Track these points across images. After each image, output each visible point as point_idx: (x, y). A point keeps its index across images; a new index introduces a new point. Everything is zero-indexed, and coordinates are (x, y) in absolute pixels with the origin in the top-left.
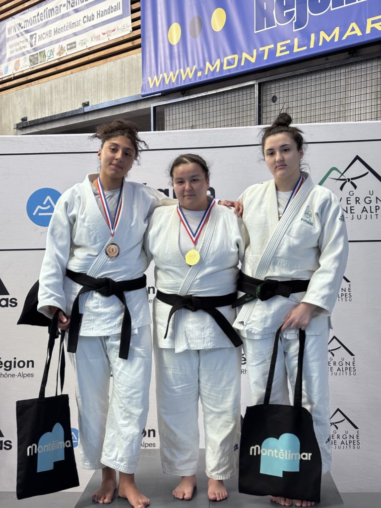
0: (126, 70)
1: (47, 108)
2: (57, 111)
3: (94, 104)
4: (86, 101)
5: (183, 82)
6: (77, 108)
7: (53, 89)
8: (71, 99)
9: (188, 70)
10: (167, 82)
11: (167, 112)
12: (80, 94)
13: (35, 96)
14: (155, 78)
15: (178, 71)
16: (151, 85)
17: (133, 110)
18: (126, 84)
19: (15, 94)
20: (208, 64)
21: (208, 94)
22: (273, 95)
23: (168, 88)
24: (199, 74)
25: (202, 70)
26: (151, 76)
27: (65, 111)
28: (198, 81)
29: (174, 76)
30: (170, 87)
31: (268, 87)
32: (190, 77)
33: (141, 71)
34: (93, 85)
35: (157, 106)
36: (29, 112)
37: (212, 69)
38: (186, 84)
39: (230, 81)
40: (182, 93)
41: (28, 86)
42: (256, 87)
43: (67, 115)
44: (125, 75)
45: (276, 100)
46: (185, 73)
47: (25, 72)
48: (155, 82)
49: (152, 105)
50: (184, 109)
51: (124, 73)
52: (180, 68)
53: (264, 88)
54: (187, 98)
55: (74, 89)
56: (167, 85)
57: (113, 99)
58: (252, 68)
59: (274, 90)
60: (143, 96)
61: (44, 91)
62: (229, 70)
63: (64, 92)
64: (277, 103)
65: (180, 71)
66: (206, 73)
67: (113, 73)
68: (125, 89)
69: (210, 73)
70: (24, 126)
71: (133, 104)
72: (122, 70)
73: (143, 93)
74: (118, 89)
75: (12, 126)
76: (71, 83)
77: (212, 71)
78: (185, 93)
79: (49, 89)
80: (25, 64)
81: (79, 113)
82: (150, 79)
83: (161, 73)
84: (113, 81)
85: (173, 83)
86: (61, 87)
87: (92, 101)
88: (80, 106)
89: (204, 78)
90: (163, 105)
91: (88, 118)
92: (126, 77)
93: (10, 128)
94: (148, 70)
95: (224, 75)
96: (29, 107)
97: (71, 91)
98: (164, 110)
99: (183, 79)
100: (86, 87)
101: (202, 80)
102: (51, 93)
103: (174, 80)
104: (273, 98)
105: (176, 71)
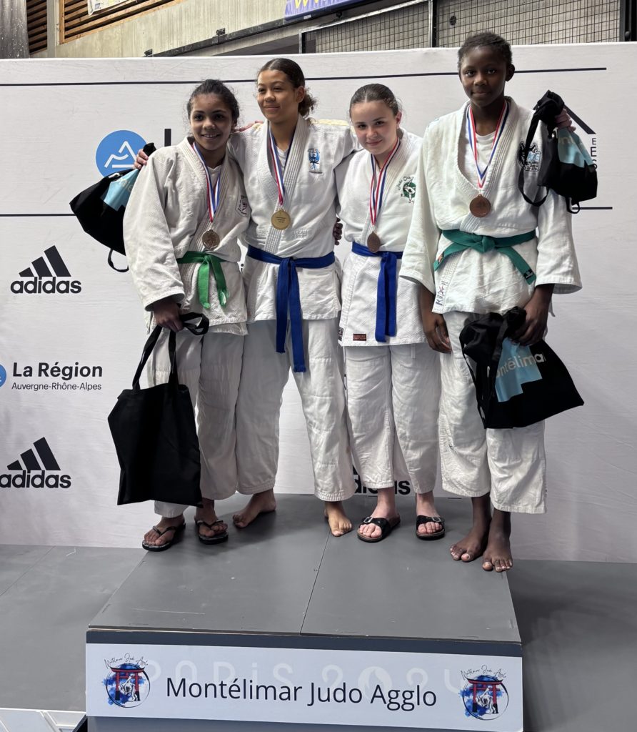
1: (175, 37)
2: (187, 41)
3: (231, 31)
4: (222, 27)
6: (211, 37)
7: (182, 14)
8: (204, 25)
11: (319, 39)
12: (214, 19)
13: (161, 24)
16: (298, 5)
18: (270, 5)
19: (139, 21)
21: (369, 15)
22: (451, 15)
23: (318, 8)
27: (197, 41)
30: (320, 6)
31: (446, 5)
34: (230, 7)
35: (307, 33)
36: (155, 43)
40: (338, 15)
42: (431, 5)
43: (198, 47)
45: (456, 22)
49: (300, 32)
53: (441, 6)
54: (343, 22)
55: (208, 14)
56: (316, 4)
57: (254, 25)
59: (453, 8)
60: (287, 19)
61: (172, 16)
63: (195, 17)
64: (456, 25)
68: (268, 11)
71: (278, 32)
73: (288, 16)
74: (260, 12)
78: (342, 15)
79: (177, 13)
81: (213, 43)
86: (193, 10)
87: (228, 28)
88: (214, 34)
90: (314, 31)
91: (224, 49)
96: (155, 36)
97: (204, 15)
98: (315, 38)
100: (222, 10)
102: (181, 19)
104: (452, 18)
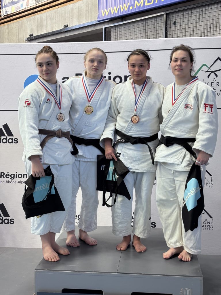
0: (89, 6)
1: (44, 28)
2: (50, 30)
3: (71, 26)
4: (66, 24)
5: (121, 13)
6: (61, 29)
7: (48, 17)
8: (58, 23)
9: (125, 5)
10: (112, 13)
11: (112, 30)
12: (63, 20)
13: (37, 22)
14: (106, 10)
15: (119, 6)
16: (103, 15)
17: (93, 30)
18: (89, 14)
19: (26, 20)
20: (136, 2)
21: (136, 20)
22: (174, 21)
23: (113, 16)
24: (131, 8)
25: (133, 6)
26: (103, 9)
27: (54, 31)
28: (130, 12)
29: (117, 9)
30: (114, 16)
31: (172, 16)
32: (126, 10)
33: (97, 7)
34: (70, 14)
35: (107, 27)
36: (34, 31)
37: (138, 5)
38: (123, 14)
39: (149, 12)
40: (121, 20)
41: (34, 15)
42: (165, 16)
43: (55, 33)
44: (88, 9)
45: (176, 24)
46: (123, 7)
47: (32, 7)
48: (105, 13)
49: (104, 27)
50: (122, 29)
51: (88, 7)
52: (120, 4)
53: (169, 16)
54: (124, 22)
55: (60, 17)
56: (112, 14)
57: (82, 23)
58: (162, 4)
59: (175, 17)
60: (98, 21)
61: (43, 19)
62: (149, 6)
63: (54, 19)
64: (176, 25)
65: (120, 6)
66: (135, 8)
67: (82, 8)
68: (88, 17)
69: (137, 7)
70: (31, 39)
71: (93, 26)
72: (87, 6)
73: (99, 20)
74: (85, 17)
75: (25, 39)
76: (58, 13)
77: (138, 6)
78: (123, 19)
79: (46, 17)
80: (32, 2)
81: (62, 31)
82: (102, 11)
83: (109, 8)
84: (82, 12)
85: (116, 14)
86: (52, 16)
87: (70, 24)
88: (63, 27)
89: (134, 11)
90: (110, 27)
91: (67, 34)
92: (89, 10)
93: (23, 40)
94: (101, 6)
95: (146, 8)
96: (34, 28)
97: (58, 18)
98: (111, 30)
99: (122, 11)
100: (66, 16)
101: (133, 12)
102: (47, 20)
103: (116, 12)
104: (174, 22)
105: (118, 6)
